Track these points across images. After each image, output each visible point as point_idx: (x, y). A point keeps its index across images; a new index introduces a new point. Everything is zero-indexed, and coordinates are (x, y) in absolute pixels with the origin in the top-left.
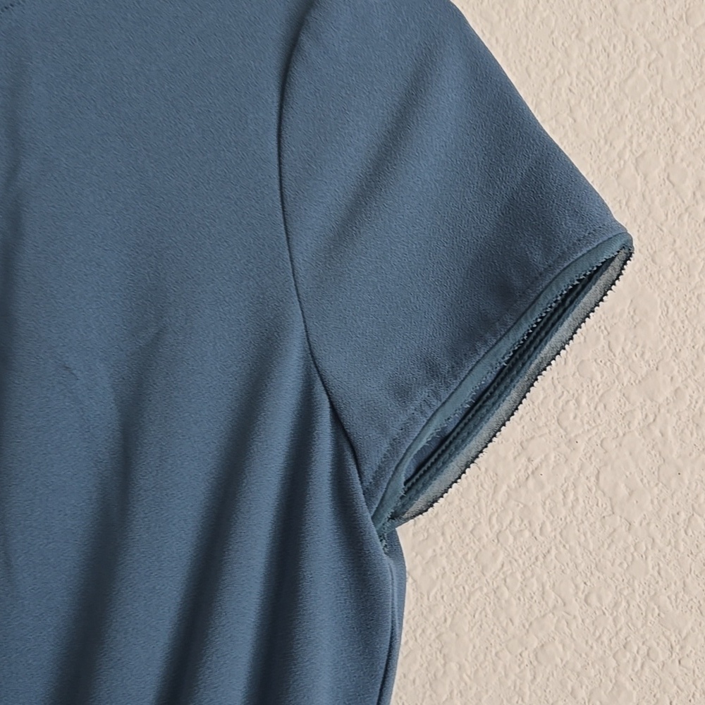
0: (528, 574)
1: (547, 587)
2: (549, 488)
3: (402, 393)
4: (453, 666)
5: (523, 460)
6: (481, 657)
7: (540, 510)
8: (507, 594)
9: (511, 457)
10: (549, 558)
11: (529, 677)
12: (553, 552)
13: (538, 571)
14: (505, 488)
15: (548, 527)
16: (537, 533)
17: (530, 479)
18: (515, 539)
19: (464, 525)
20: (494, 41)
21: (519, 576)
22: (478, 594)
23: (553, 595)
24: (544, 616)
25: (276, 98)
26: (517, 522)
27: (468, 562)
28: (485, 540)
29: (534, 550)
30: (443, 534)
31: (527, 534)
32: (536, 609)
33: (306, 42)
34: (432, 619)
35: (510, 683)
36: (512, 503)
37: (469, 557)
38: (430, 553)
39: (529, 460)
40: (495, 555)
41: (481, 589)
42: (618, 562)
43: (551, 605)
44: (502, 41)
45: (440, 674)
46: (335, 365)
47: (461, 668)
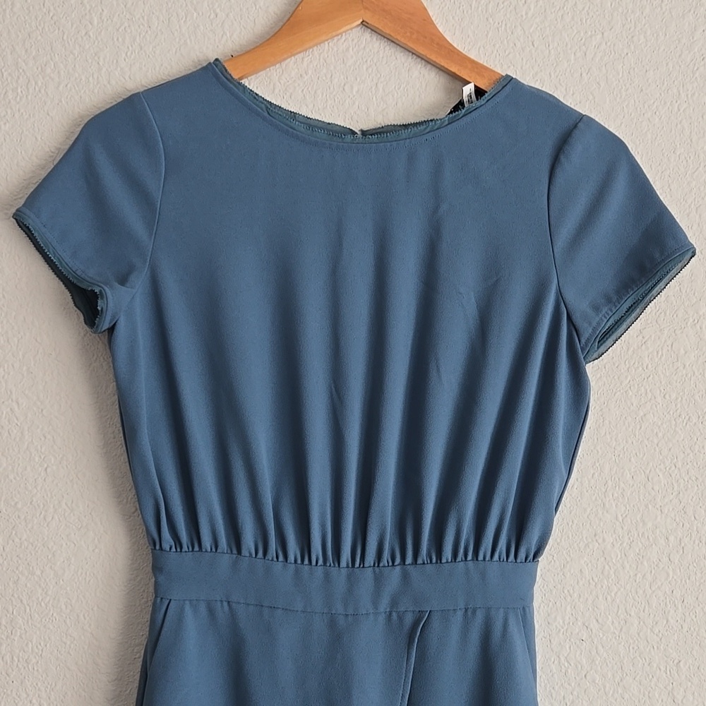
0: (640, 385)
1: (648, 391)
2: (651, 350)
3: (597, 309)
4: (607, 422)
5: (640, 338)
6: (619, 419)
7: (647, 359)
8: (631, 393)
9: (635, 336)
10: (649, 379)
11: (639, 428)
12: (651, 376)
13: (645, 384)
14: (632, 349)
15: (650, 366)
16: (645, 369)
17: (643, 346)
18: (635, 370)
19: (614, 364)
20: (636, 153)
21: (636, 386)
22: (619, 393)
23: (650, 394)
24: (646, 403)
25: (547, 182)
26: (637, 363)
27: (615, 380)
28: (622, 371)
29: (643, 375)
30: (605, 368)
31: (641, 369)
32: (642, 399)
33: (562, 158)
34: (598, 402)
35: (630, 430)
36: (635, 355)
37: (615, 377)
38: (599, 375)
39: (643, 337)
40: (626, 377)
41: (620, 391)
42: (678, 381)
43: (649, 398)
44: (640, 153)
45: (601, 425)
46: (570, 296)
47: (610, 422)
